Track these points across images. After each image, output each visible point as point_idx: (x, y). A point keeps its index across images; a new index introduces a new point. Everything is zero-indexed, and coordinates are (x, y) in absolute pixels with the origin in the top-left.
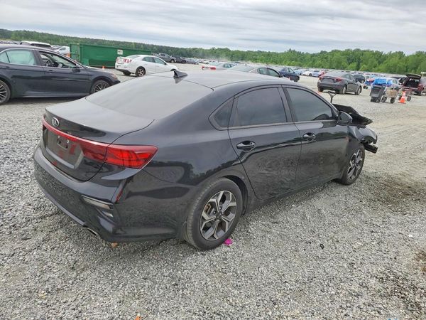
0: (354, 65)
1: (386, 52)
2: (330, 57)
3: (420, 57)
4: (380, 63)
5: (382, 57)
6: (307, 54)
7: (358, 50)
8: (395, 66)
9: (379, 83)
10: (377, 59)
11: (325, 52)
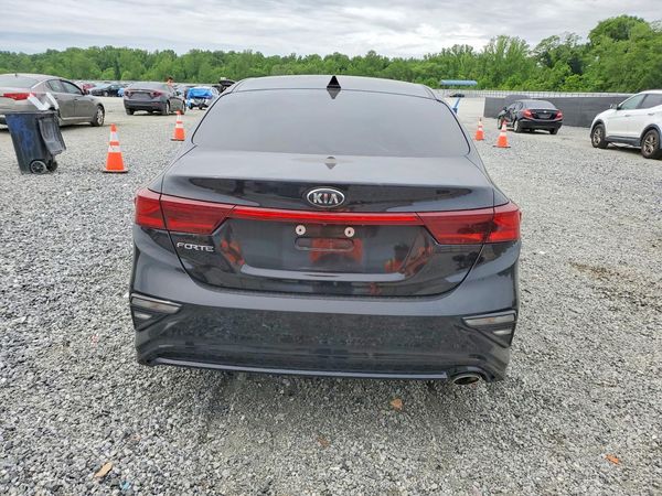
0: (111, 71)
1: (151, 51)
2: (66, 59)
3: (198, 58)
4: (147, 67)
5: (148, 59)
6: (22, 55)
7: (111, 48)
8: (169, 71)
9: (196, 95)
10: (143, 62)
11: (56, 52)
